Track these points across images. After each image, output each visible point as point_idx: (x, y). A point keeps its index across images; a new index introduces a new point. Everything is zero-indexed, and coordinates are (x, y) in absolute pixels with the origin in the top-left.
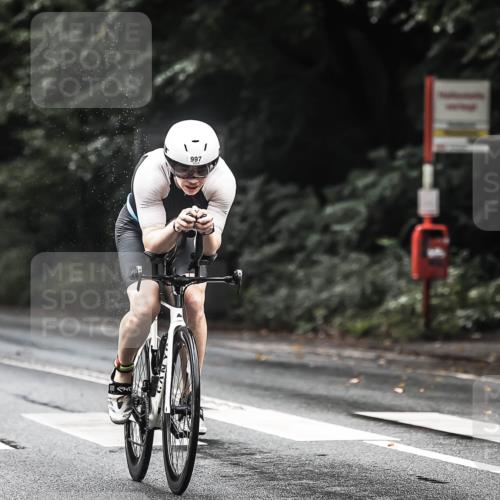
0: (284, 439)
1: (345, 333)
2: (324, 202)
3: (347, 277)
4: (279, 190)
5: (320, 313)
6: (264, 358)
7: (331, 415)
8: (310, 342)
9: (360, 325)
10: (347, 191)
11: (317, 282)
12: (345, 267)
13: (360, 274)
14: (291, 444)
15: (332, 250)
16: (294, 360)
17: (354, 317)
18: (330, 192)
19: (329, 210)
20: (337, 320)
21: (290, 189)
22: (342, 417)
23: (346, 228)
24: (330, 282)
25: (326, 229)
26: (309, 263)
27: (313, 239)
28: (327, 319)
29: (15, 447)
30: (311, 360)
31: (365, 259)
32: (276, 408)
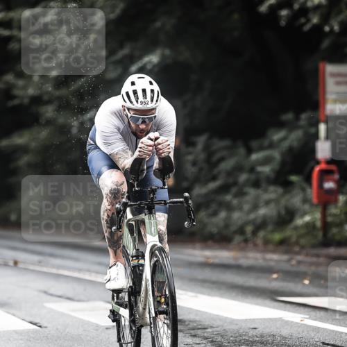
0: (226, 318)
1: (267, 242)
2: (250, 151)
3: (267, 203)
4: (219, 144)
5: (249, 229)
6: (211, 261)
7: (260, 300)
8: (242, 249)
9: (277, 237)
10: (266, 143)
11: (246, 207)
12: (266, 196)
13: (277, 201)
14: (232, 321)
15: (256, 184)
16: (232, 262)
17: (273, 231)
18: (254, 144)
19: (254, 157)
20: (261, 234)
21: (226, 143)
22: (268, 302)
23: (266, 170)
24: (255, 207)
25: (252, 170)
26: (241, 194)
27: (243, 177)
28: (254, 233)
29: (40, 326)
30: (244, 262)
31: (280, 190)
32: (221, 296)
